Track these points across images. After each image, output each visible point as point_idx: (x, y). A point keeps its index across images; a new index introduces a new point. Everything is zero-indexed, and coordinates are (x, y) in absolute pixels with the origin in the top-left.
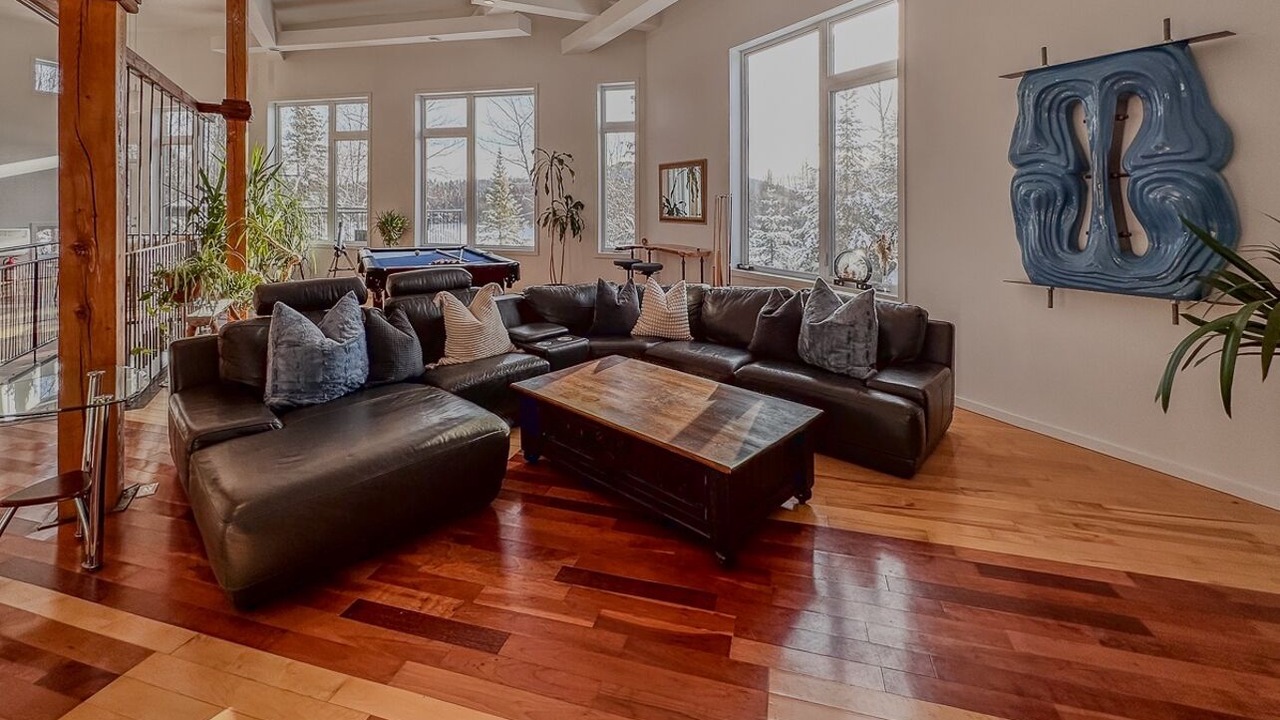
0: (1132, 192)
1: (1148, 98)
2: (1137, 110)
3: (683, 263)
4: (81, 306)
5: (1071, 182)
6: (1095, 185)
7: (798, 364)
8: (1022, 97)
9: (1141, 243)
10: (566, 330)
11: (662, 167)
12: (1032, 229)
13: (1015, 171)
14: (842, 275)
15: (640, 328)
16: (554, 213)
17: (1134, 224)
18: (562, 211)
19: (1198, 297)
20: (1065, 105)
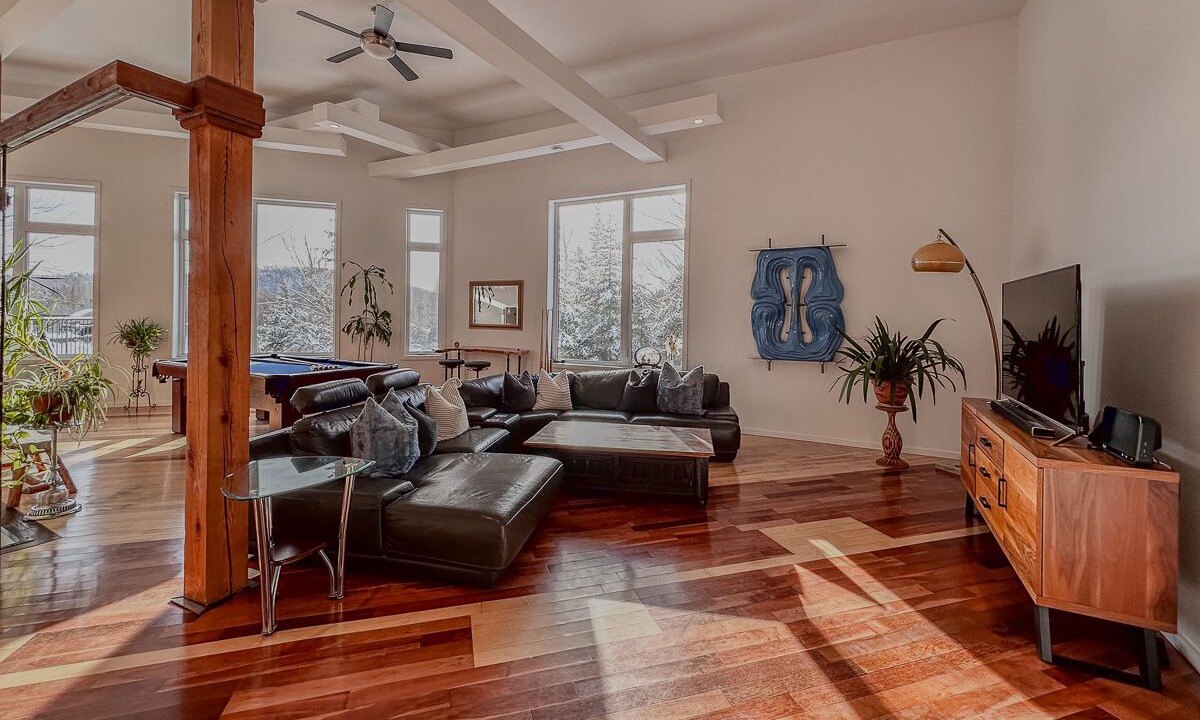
0: (808, 313)
1: (814, 269)
2: (808, 274)
3: (508, 359)
4: (225, 412)
5: (781, 308)
6: (790, 311)
7: (659, 413)
8: (759, 264)
9: (808, 337)
10: (494, 410)
11: (473, 284)
12: (763, 331)
13: (754, 302)
14: (641, 362)
15: (540, 404)
16: (359, 321)
17: (806, 328)
18: (371, 319)
19: (831, 360)
20: (779, 269)
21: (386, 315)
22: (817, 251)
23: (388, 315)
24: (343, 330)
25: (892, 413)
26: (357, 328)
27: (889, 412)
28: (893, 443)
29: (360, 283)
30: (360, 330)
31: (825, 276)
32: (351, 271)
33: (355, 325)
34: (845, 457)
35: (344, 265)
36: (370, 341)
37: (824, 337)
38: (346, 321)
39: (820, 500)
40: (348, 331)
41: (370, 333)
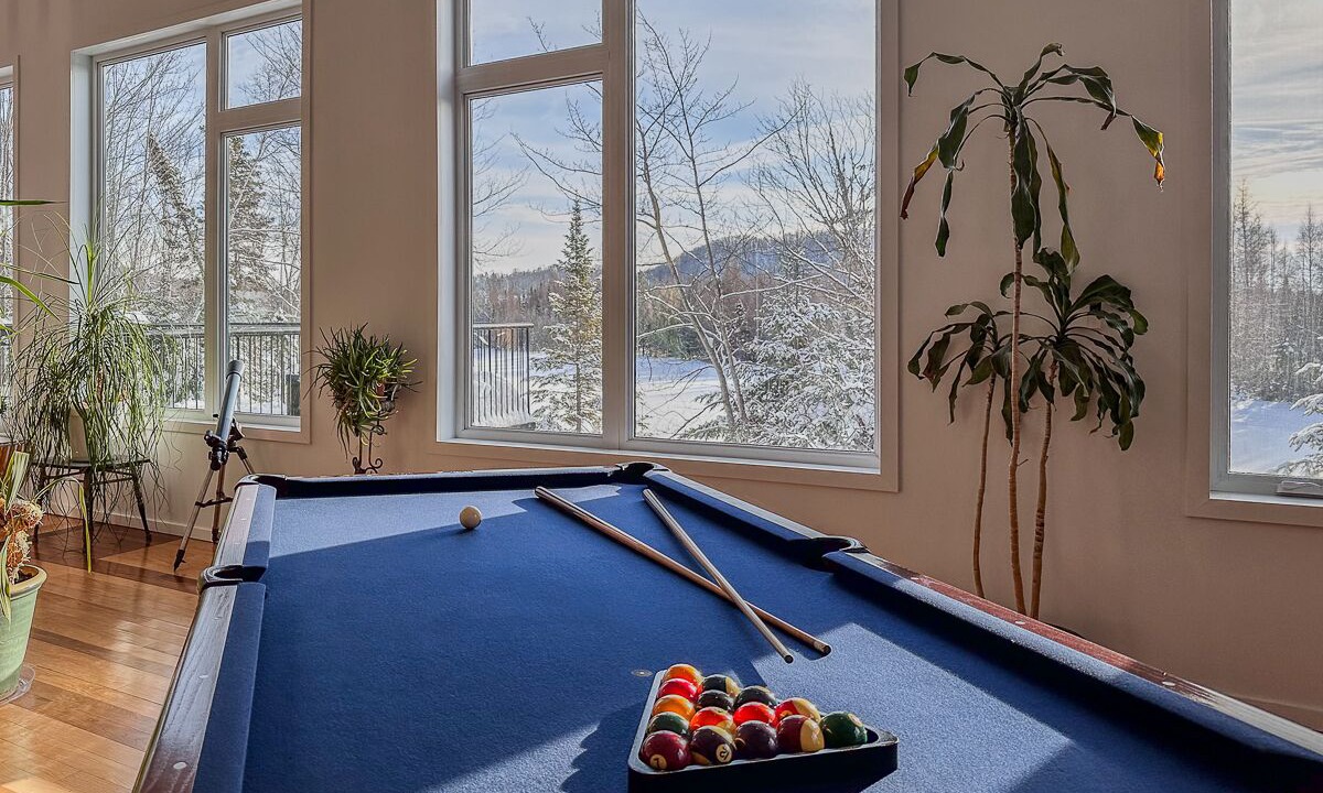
16: (982, 327)
18: (1036, 316)
21: (1109, 293)
23: (1122, 295)
24: (914, 366)
26: (972, 358)
29: (988, 148)
30: (986, 363)
32: (941, 91)
33: (962, 343)
35: (911, 75)
36: (1035, 418)
38: (925, 324)
40: (935, 371)
41: (1036, 381)
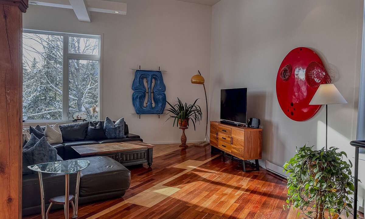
0: (154, 96)
5: (144, 94)
6: (147, 95)
8: (136, 76)
13: (133, 91)
14: (76, 118)
17: (153, 102)
19: (162, 113)
20: (143, 79)
22: (157, 73)
25: (184, 129)
27: (183, 129)
28: (184, 139)
31: (160, 82)
34: (169, 147)
37: (160, 105)
39: (178, 158)
